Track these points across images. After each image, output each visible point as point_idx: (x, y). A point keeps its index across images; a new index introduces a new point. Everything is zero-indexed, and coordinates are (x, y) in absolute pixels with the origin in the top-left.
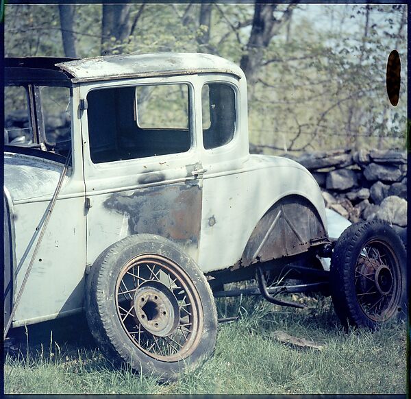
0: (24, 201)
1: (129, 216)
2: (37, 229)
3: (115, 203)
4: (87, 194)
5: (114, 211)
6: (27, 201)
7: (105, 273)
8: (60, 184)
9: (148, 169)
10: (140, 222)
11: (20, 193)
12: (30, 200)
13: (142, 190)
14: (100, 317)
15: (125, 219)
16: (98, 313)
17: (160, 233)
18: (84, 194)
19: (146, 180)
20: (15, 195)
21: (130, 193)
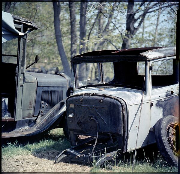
0: (131, 105)
1: (163, 109)
2: (136, 115)
3: (159, 104)
4: (151, 101)
5: (159, 107)
6: (133, 104)
7: (163, 130)
8: (142, 97)
9: (168, 91)
10: (166, 111)
11: (130, 102)
12: (134, 104)
13: (166, 99)
14: (165, 147)
15: (162, 110)
16: (164, 146)
17: (171, 115)
18: (150, 101)
19: (168, 95)
20: (128, 103)
21: (163, 100)
